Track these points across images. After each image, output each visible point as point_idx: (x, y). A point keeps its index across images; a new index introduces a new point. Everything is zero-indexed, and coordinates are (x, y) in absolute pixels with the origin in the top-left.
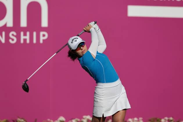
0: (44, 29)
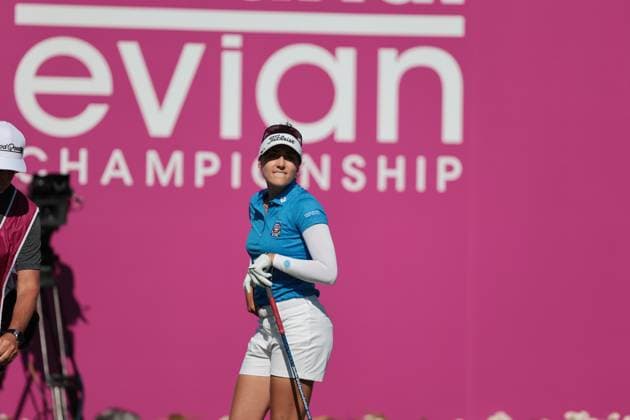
0: (451, 150)
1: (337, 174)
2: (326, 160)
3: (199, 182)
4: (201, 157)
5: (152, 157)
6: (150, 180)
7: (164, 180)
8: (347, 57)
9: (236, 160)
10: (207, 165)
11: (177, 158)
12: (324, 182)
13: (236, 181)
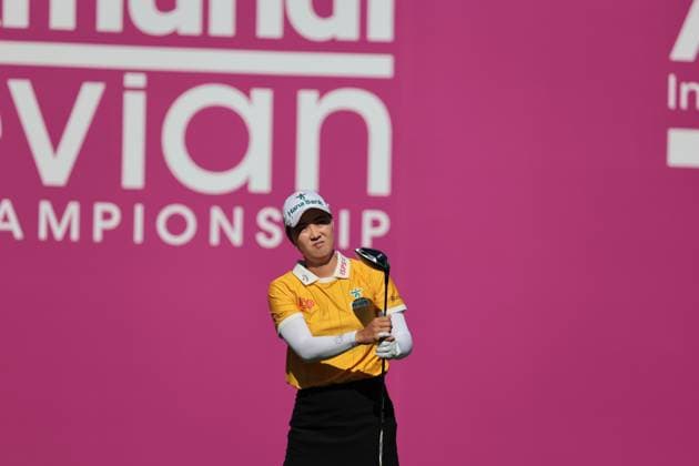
0: (377, 203)
1: (251, 228)
2: (238, 213)
3: (98, 236)
4: (99, 208)
5: (45, 208)
6: (43, 234)
7: (59, 233)
8: (263, 98)
9: (139, 211)
10: (106, 217)
11: (73, 209)
12: (236, 237)
13: (138, 236)
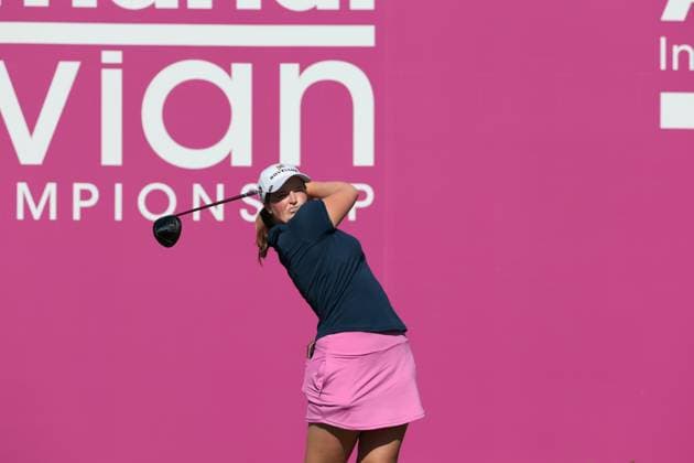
0: (362, 174)
2: (220, 189)
3: (77, 216)
4: (78, 187)
5: (23, 189)
6: (20, 214)
7: (37, 213)
8: (243, 72)
10: (84, 196)
11: (51, 189)
13: (118, 216)
